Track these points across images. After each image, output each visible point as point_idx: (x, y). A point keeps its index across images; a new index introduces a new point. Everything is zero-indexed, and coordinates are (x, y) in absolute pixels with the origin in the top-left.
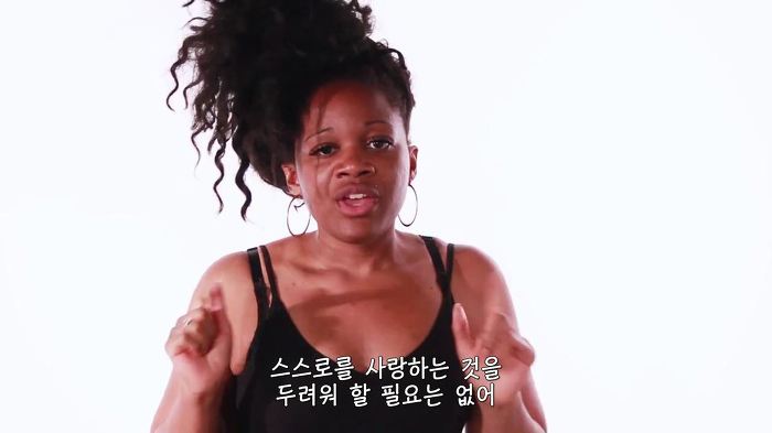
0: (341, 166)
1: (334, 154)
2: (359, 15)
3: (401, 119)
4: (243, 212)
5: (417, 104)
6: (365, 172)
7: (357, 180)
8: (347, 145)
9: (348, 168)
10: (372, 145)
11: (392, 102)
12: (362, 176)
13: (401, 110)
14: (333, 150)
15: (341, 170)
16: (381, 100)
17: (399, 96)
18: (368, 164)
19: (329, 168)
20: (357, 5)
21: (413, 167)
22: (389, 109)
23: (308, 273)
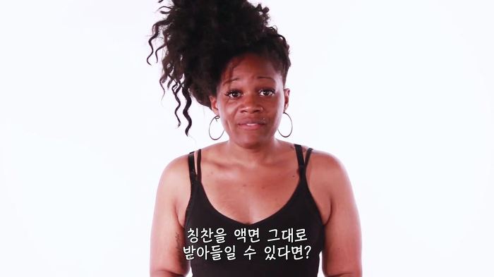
0: (242, 106)
1: (241, 97)
2: (261, 13)
3: (281, 77)
4: (187, 131)
5: (292, 65)
6: (257, 111)
7: (253, 115)
8: (248, 93)
9: (247, 108)
10: (262, 94)
11: (277, 69)
12: (256, 113)
13: (282, 72)
14: (239, 94)
15: (243, 109)
16: (270, 67)
17: (281, 64)
18: (259, 106)
19: (236, 106)
20: (261, 8)
21: (286, 102)
22: (274, 72)
23: (221, 166)
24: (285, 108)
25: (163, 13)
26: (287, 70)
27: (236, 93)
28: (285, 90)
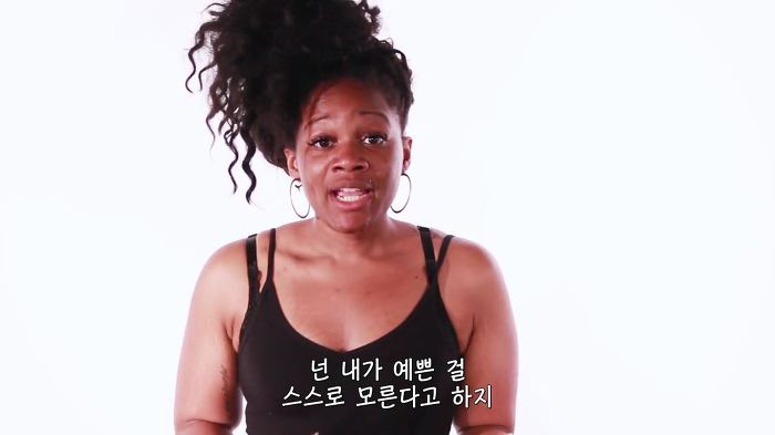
0: (336, 160)
1: (332, 147)
2: (367, 15)
3: (397, 117)
5: (415, 102)
6: (359, 168)
7: (351, 175)
8: (344, 139)
9: (343, 163)
10: (367, 141)
11: (391, 104)
12: (357, 172)
13: (399, 109)
14: (330, 143)
15: (336, 165)
16: (379, 98)
17: (398, 96)
18: (362, 159)
19: (326, 162)
20: (366, 6)
21: (407, 157)
22: (386, 106)
23: (299, 259)
24: (405, 167)
25: (212, 13)
26: (407, 107)
27: (327, 141)
28: (404, 138)
